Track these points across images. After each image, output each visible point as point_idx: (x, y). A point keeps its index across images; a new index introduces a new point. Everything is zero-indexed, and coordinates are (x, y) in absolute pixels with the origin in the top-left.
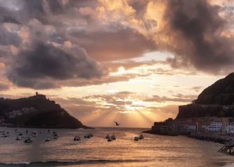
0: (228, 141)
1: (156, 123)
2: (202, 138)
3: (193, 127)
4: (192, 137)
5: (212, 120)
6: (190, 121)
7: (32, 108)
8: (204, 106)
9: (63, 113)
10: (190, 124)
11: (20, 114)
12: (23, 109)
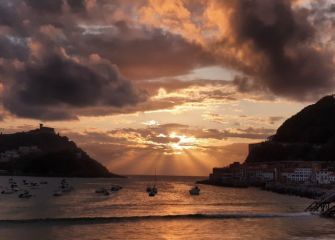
0: (320, 195)
1: (215, 170)
2: (282, 191)
3: (269, 176)
4: (268, 189)
5: (297, 166)
6: (265, 166)
7: (35, 148)
8: (285, 145)
9: (79, 154)
10: (265, 171)
11: (16, 156)
12: (21, 148)
